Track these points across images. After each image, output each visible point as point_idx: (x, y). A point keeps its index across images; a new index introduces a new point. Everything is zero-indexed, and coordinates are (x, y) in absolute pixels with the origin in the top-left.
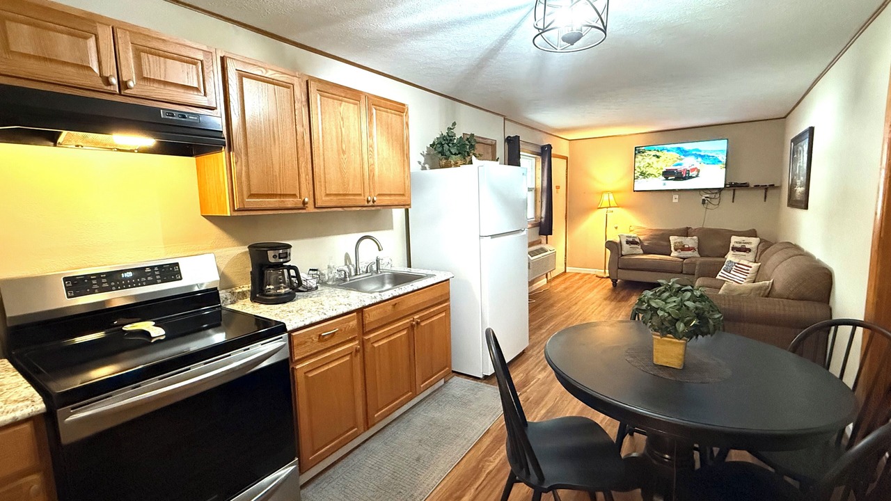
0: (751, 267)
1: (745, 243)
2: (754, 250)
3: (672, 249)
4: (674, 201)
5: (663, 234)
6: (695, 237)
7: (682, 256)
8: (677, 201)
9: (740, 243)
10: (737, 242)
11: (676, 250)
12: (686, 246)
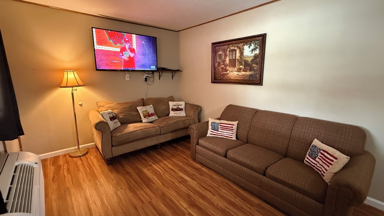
0: (234, 125)
1: (179, 105)
2: (184, 109)
3: (142, 116)
4: (127, 79)
5: (131, 106)
6: (151, 106)
7: (150, 121)
8: (128, 79)
9: (176, 106)
10: (174, 105)
11: (145, 117)
12: (150, 113)
